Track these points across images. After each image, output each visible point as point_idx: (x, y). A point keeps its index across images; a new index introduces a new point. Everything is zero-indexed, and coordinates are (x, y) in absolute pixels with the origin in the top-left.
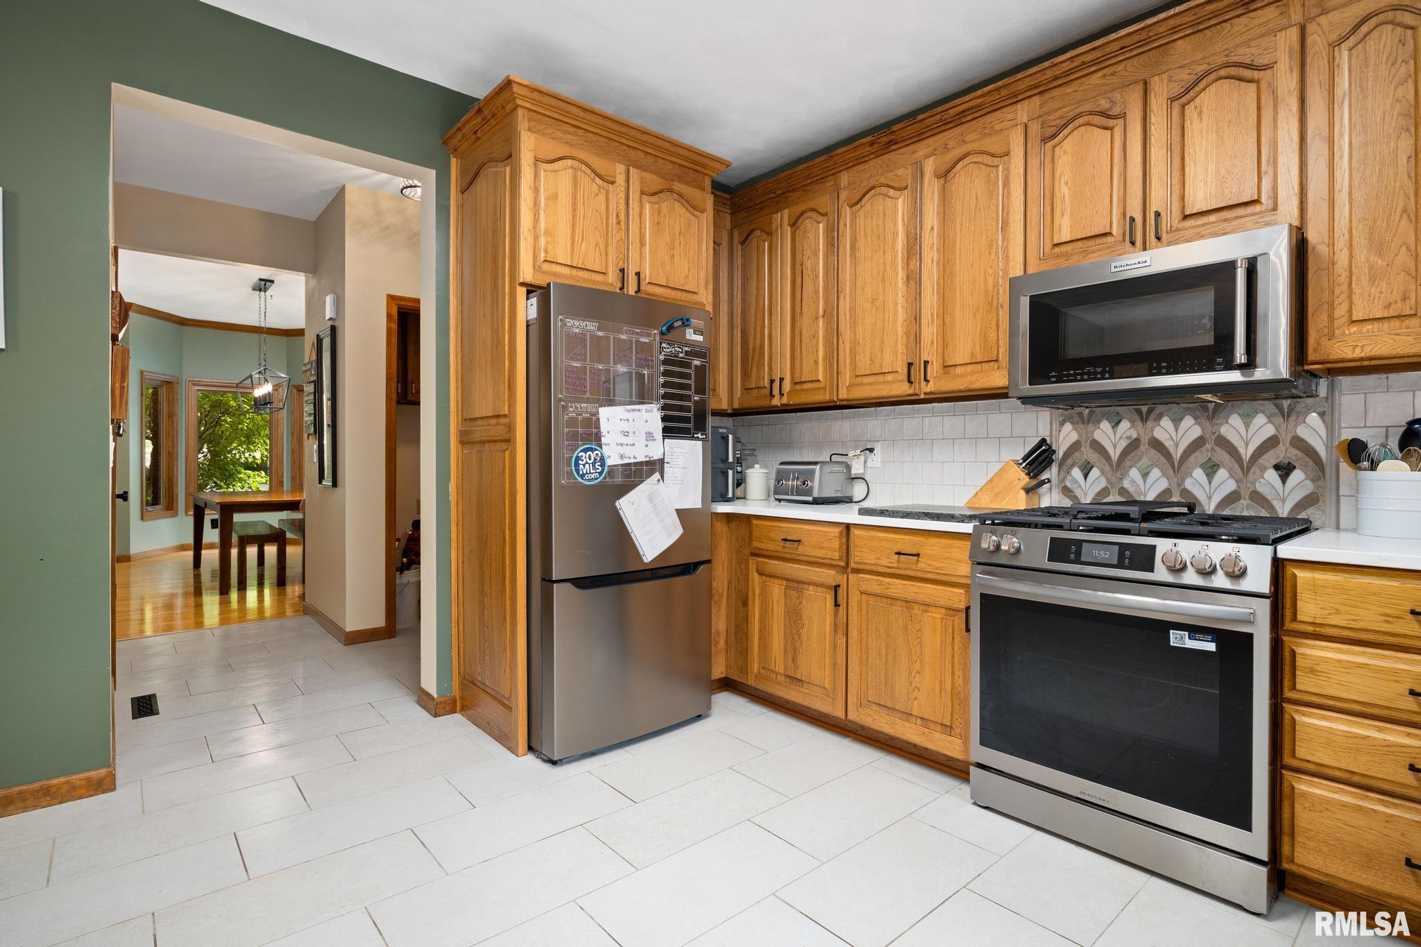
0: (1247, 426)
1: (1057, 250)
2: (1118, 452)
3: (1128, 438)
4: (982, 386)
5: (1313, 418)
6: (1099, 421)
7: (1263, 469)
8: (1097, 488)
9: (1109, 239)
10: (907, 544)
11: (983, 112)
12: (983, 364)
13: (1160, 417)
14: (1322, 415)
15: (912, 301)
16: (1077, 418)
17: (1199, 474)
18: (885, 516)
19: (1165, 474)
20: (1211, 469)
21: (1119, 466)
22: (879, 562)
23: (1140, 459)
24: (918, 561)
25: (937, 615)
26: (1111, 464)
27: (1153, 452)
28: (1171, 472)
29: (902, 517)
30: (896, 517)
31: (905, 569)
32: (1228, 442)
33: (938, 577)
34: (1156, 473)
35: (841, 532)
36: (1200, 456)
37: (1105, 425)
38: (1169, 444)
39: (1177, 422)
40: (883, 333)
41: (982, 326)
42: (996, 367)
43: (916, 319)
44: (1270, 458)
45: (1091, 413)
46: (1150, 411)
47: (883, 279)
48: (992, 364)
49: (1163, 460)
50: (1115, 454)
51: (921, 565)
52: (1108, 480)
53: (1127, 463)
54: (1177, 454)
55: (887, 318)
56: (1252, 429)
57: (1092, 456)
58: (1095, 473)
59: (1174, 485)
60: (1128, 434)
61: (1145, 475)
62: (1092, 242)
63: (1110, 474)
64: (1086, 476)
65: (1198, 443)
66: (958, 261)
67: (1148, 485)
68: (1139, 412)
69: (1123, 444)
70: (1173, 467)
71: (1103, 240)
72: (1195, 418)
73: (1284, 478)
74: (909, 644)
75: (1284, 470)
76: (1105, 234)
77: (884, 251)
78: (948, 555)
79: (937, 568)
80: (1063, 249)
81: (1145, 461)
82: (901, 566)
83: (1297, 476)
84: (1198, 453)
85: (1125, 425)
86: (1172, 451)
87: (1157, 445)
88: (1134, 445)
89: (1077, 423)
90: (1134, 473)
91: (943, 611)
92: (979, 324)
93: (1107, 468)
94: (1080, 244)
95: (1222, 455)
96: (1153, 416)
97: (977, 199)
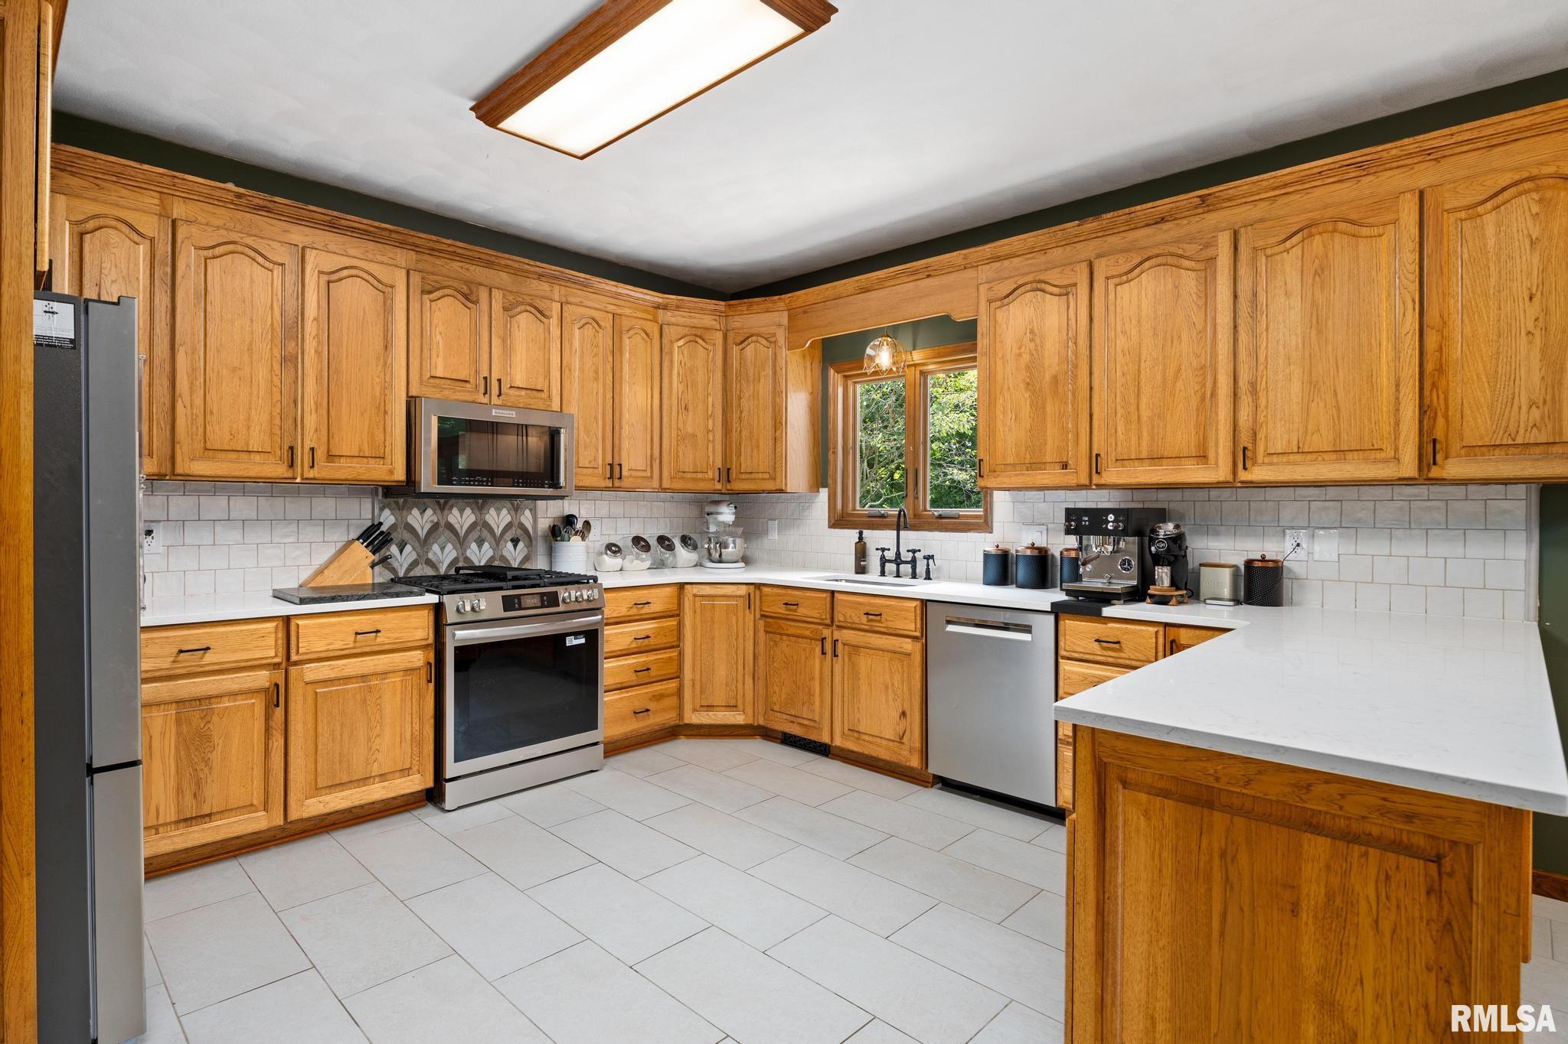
0: (498, 515)
1: (432, 380)
2: (425, 531)
3: (432, 521)
4: (370, 478)
5: (527, 512)
6: (412, 509)
7: (506, 542)
8: (410, 560)
9: (468, 385)
10: (364, 623)
11: (371, 238)
12: (370, 459)
13: (451, 508)
14: (531, 510)
15: (290, 384)
16: (394, 506)
17: (474, 546)
18: (337, 601)
19: (454, 548)
20: (480, 543)
21: (425, 543)
22: (331, 647)
23: (440, 537)
24: (376, 636)
25: (397, 679)
26: (420, 542)
27: (447, 533)
28: (458, 545)
29: (358, 600)
30: (351, 600)
31: (361, 647)
32: (489, 525)
33: (395, 646)
34: (449, 546)
35: (277, 627)
36: (475, 534)
37: (415, 512)
38: (457, 526)
39: (462, 511)
40: (250, 408)
41: (369, 425)
42: (382, 463)
43: (295, 402)
44: (509, 535)
45: (405, 502)
46: (446, 503)
47: (250, 349)
48: (378, 460)
49: (454, 537)
50: (422, 533)
51: (379, 640)
52: (418, 555)
53: (431, 540)
54: (462, 532)
55: (255, 393)
56: (501, 517)
57: (407, 536)
58: (408, 548)
59: (460, 554)
60: (431, 519)
61: (442, 549)
62: (458, 383)
63: (419, 549)
64: (401, 552)
65: (473, 526)
66: (344, 360)
67: (444, 555)
68: (438, 503)
69: (428, 527)
70: (459, 542)
71: (464, 384)
72: (472, 509)
73: (515, 546)
74: (367, 714)
75: (515, 542)
76: (466, 381)
77: (252, 320)
78: (406, 625)
79: (396, 638)
80: (437, 381)
81: (442, 539)
82: (358, 644)
83: (521, 545)
84: (473, 533)
85: (429, 512)
86: (459, 531)
87: (450, 527)
88: (435, 527)
89: (394, 509)
90: (436, 548)
91: (402, 673)
92: (367, 423)
93: (417, 544)
94: (449, 382)
95: (486, 534)
96: (448, 507)
97: (364, 312)
